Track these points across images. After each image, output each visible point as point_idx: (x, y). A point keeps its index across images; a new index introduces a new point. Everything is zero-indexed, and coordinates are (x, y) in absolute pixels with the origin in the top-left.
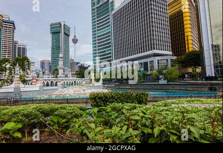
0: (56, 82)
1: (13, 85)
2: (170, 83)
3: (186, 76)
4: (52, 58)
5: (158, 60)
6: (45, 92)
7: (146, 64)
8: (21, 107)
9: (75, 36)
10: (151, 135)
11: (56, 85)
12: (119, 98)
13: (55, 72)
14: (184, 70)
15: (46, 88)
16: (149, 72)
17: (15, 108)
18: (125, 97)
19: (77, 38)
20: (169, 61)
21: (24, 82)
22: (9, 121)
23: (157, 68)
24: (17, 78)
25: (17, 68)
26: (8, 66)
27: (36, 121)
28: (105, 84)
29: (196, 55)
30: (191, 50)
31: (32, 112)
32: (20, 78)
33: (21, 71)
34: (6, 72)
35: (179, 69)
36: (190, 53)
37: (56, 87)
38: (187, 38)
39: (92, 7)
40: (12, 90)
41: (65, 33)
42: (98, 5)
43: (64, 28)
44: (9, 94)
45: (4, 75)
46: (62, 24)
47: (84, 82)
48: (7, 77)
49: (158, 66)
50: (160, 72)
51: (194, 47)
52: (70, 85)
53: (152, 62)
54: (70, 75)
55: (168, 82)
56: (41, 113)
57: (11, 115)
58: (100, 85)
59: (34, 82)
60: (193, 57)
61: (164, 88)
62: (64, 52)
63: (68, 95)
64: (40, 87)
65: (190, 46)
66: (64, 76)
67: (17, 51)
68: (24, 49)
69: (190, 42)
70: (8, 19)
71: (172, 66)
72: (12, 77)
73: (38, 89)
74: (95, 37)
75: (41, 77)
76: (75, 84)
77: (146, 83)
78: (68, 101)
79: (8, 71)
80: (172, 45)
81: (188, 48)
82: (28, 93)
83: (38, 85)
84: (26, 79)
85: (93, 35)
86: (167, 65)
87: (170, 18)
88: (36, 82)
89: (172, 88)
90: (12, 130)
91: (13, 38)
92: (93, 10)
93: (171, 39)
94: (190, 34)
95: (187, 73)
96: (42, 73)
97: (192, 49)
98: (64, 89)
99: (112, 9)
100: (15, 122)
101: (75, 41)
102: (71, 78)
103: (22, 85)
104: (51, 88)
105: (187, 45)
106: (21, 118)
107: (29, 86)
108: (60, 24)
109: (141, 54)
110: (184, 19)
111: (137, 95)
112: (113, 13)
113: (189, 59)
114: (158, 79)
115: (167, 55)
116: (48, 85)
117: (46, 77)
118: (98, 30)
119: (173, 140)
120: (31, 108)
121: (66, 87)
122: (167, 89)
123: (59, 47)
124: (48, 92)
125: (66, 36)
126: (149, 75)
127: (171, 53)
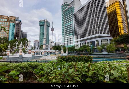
0: (42, 53)
1: (19, 54)
2: (109, 54)
3: (120, 49)
4: (40, 39)
5: (101, 40)
6: (35, 58)
7: (94, 42)
8: (20, 64)
9: (52, 27)
11: (41, 54)
13: (41, 47)
14: (118, 46)
15: (36, 56)
16: (96, 47)
17: (17, 64)
19: (53, 28)
20: (109, 40)
21: (25, 52)
22: (13, 70)
23: (101, 45)
24: (21, 50)
25: (21, 45)
26: (17, 43)
27: (27, 71)
28: (69, 54)
29: (126, 36)
30: (122, 33)
31: (25, 66)
32: (23, 50)
33: (23, 46)
34: (16, 46)
35: (115, 45)
36: (122, 35)
37: (41, 55)
38: (120, 26)
39: (62, 11)
40: (18, 56)
41: (47, 26)
42: (66, 10)
43: (47, 23)
45: (14, 48)
46: (46, 21)
47: (57, 53)
48: (16, 49)
49: (102, 43)
50: (103, 47)
51: (125, 31)
52: (49, 54)
53: (97, 41)
54: (49, 49)
56: (30, 67)
57: (14, 67)
58: (66, 54)
60: (124, 37)
61: (106, 57)
62: (47, 36)
63: (47, 60)
64: (33, 55)
65: (122, 31)
66: (46, 49)
67: (22, 35)
68: (25, 35)
69: (122, 28)
70: (18, 19)
71: (110, 43)
72: (19, 49)
73: (32, 56)
74: (64, 27)
75: (33, 50)
76: (52, 54)
79: (17, 46)
80: (110, 31)
81: (121, 32)
82: (26, 58)
83: (32, 54)
84: (26, 50)
85: (62, 26)
86: (107, 43)
87: (108, 15)
88: (31, 52)
89: (111, 57)
90: (14, 75)
91: (20, 29)
92: (62, 12)
93: (110, 27)
94: (121, 24)
95: (121, 48)
96: (34, 47)
97: (124, 33)
98: (46, 56)
99: (73, 11)
100: (16, 71)
101: (53, 30)
102: (50, 50)
103: (23, 54)
104: (38, 55)
105: (120, 31)
106: (19, 68)
107: (27, 54)
108: (45, 21)
109: (91, 36)
110: (117, 15)
112: (73, 13)
113: (122, 39)
114: (102, 51)
115: (108, 37)
116: (37, 54)
117: (36, 50)
118: (65, 23)
121: (47, 55)
122: (108, 58)
123: (44, 33)
124: (37, 58)
125: (48, 27)
126: (96, 49)
127: (109, 35)
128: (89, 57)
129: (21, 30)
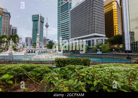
0: (35, 51)
1: (8, 52)
2: (103, 54)
3: (114, 50)
4: (33, 36)
5: (97, 40)
6: (28, 56)
7: (89, 42)
8: (13, 65)
9: (47, 23)
10: (92, 85)
11: (35, 52)
12: (73, 62)
13: (34, 45)
14: (112, 46)
15: (28, 54)
16: (91, 47)
17: (9, 66)
18: (76, 61)
19: (48, 24)
20: (104, 40)
21: (15, 50)
22: (6, 73)
23: (96, 44)
24: (11, 47)
25: (11, 41)
26: (6, 40)
27: (22, 74)
28: (64, 53)
29: (120, 37)
30: (117, 34)
31: (19, 69)
32: (13, 47)
33: (13, 43)
35: (109, 45)
36: (116, 36)
37: (35, 54)
38: (115, 27)
39: (58, 6)
40: (8, 55)
41: (41, 21)
42: (62, 5)
43: (41, 18)
44: (6, 57)
45: (3, 45)
46: (40, 15)
47: (52, 51)
48: (5, 46)
49: (97, 43)
50: (98, 47)
51: (119, 32)
52: (43, 53)
53: (93, 40)
54: (43, 47)
55: (102, 53)
56: (25, 69)
57: (6, 70)
58: (61, 53)
59: (21, 50)
60: (118, 38)
61: (100, 57)
62: (40, 33)
63: (41, 59)
64: (25, 53)
65: (117, 32)
66: (40, 47)
67: (11, 30)
68: (16, 30)
69: (117, 29)
70: (6, 11)
71: (105, 43)
72: (8, 46)
73: (24, 55)
74: (59, 24)
75: (25, 47)
76: (46, 52)
77: (89, 53)
78: (41, 62)
79: (5, 43)
80: (106, 31)
81: (115, 33)
82: (17, 57)
83: (24, 52)
84: (16, 48)
85: (58, 23)
86: (102, 43)
87: (105, 14)
88: (22, 50)
89: (105, 57)
90: (7, 79)
92: (59, 8)
93: (105, 27)
94: (116, 24)
95: (114, 48)
96: (26, 44)
97: (118, 34)
98: (40, 55)
99: (70, 8)
100: (9, 74)
101: (47, 26)
102: (44, 49)
103: (13, 52)
104: (31, 54)
105: (114, 31)
106: (12, 72)
107: (18, 52)
108: (38, 16)
110: (114, 15)
111: (84, 60)
112: (71, 10)
113: (116, 40)
114: (97, 51)
115: (103, 37)
116: (29, 52)
117: (28, 47)
118: (61, 20)
119: (105, 88)
120: (19, 66)
121: (40, 54)
122: (102, 57)
123: (37, 30)
125: (42, 23)
127: (105, 36)
128: (87, 60)
129: (10, 24)
